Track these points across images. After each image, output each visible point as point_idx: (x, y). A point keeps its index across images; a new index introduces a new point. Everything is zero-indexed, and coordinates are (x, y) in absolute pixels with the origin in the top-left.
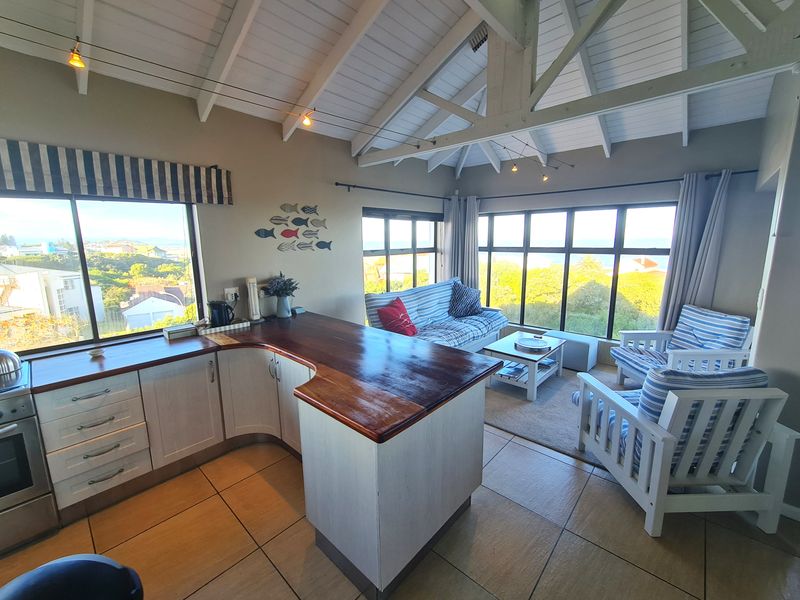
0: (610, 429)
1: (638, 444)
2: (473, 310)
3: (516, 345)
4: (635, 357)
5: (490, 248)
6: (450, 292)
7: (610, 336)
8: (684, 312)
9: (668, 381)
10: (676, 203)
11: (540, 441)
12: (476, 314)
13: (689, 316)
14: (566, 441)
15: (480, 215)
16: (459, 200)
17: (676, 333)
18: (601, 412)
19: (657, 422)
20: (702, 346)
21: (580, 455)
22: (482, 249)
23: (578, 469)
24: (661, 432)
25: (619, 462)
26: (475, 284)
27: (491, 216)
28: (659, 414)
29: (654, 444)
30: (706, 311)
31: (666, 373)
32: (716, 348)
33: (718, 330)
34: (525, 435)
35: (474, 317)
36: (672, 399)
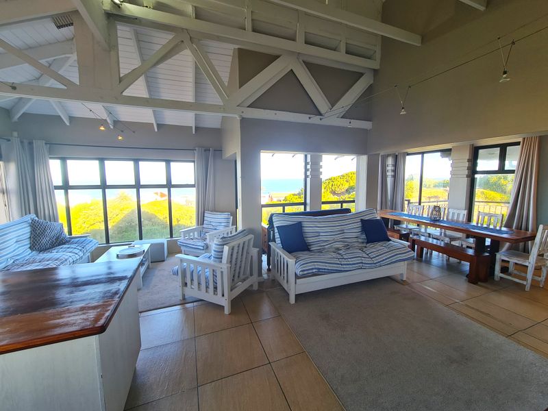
0: (199, 277)
1: (214, 276)
2: (59, 241)
3: (118, 255)
4: (191, 242)
5: (66, 187)
6: (28, 229)
7: (171, 236)
8: (206, 215)
9: (224, 241)
10: (194, 162)
11: (159, 307)
12: (64, 244)
13: (209, 216)
14: (174, 298)
15: (51, 158)
16: (22, 142)
17: (205, 226)
18: (193, 271)
19: (221, 262)
20: (215, 229)
21: (184, 302)
22: (57, 188)
23: (185, 309)
24: (224, 266)
25: (207, 292)
26: (55, 218)
27: (64, 160)
28: (221, 258)
29: (222, 272)
30: (214, 213)
31: (222, 238)
32: (221, 228)
33: (221, 220)
34: (148, 309)
35: (65, 246)
36: (226, 248)
